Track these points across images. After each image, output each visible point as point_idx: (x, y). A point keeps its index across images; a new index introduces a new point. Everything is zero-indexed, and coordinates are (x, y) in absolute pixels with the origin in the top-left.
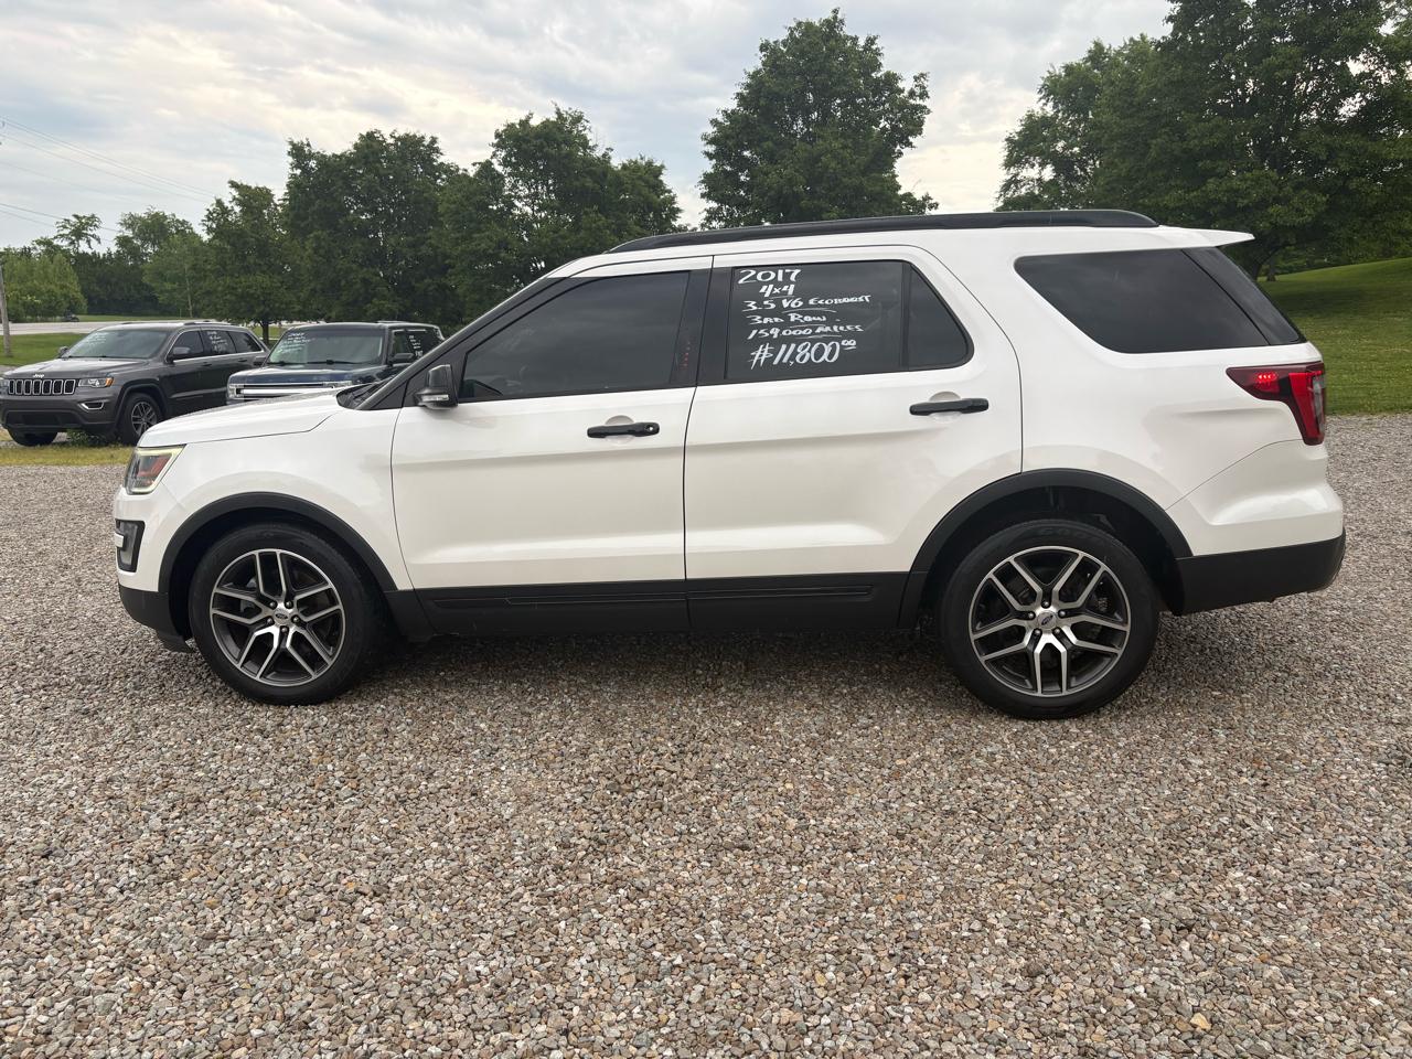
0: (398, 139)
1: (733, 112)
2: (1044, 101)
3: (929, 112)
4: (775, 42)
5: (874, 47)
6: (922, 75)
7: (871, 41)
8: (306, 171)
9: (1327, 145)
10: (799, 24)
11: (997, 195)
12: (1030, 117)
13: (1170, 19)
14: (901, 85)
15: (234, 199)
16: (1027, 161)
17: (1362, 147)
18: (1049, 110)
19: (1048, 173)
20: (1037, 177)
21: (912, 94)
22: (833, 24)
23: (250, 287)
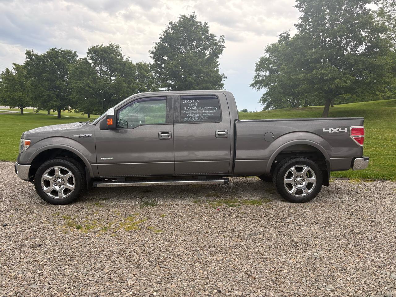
0: (62, 51)
1: (159, 43)
2: (266, 53)
3: (225, 47)
4: (175, 22)
5: (207, 26)
6: (223, 36)
7: (206, 24)
8: (32, 59)
9: (355, 59)
10: (182, 16)
11: (253, 79)
12: (262, 57)
13: (301, 18)
14: (216, 38)
15: (14, 68)
16: (262, 70)
17: (367, 61)
18: (268, 56)
19: (268, 74)
20: (265, 74)
21: (219, 41)
22: (193, 17)
23: (15, 96)
